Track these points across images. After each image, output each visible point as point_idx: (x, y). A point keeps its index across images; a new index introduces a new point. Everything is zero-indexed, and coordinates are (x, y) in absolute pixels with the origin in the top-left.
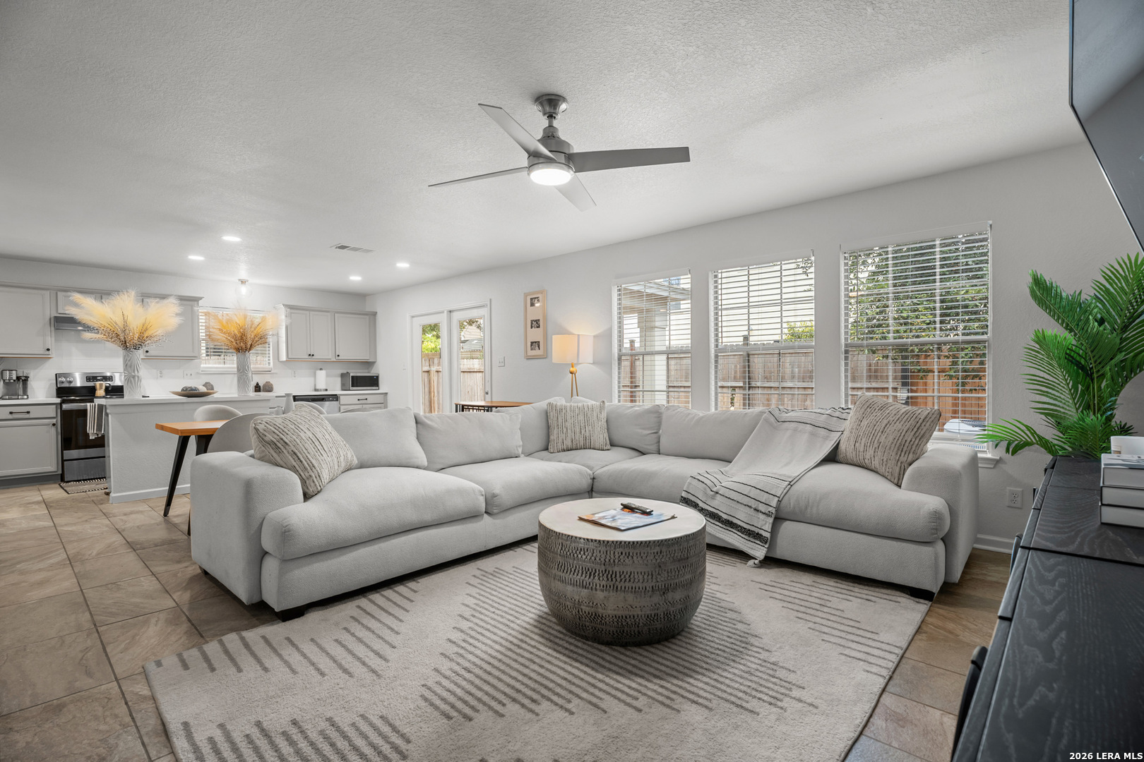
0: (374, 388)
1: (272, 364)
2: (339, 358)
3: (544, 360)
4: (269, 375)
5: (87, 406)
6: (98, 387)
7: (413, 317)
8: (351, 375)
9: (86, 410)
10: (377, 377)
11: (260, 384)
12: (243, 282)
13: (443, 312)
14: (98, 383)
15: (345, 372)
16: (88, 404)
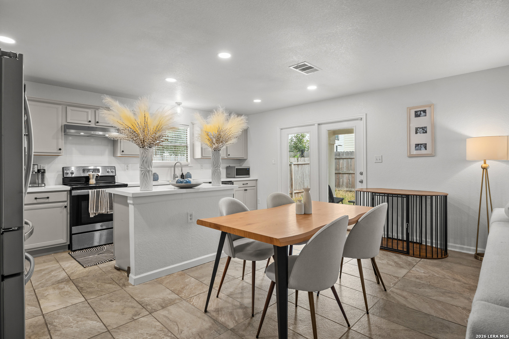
0: (247, 176)
1: (189, 160)
2: (230, 156)
3: (433, 158)
4: (188, 168)
5: (89, 192)
6: (91, 177)
7: (282, 129)
8: (236, 167)
9: (88, 195)
10: (249, 169)
11: (184, 174)
12: (179, 104)
13: (314, 125)
14: (91, 173)
15: (228, 166)
16: (90, 191)
